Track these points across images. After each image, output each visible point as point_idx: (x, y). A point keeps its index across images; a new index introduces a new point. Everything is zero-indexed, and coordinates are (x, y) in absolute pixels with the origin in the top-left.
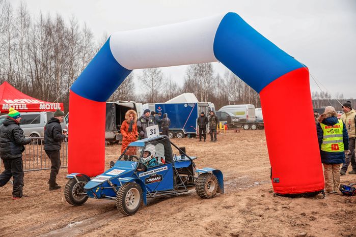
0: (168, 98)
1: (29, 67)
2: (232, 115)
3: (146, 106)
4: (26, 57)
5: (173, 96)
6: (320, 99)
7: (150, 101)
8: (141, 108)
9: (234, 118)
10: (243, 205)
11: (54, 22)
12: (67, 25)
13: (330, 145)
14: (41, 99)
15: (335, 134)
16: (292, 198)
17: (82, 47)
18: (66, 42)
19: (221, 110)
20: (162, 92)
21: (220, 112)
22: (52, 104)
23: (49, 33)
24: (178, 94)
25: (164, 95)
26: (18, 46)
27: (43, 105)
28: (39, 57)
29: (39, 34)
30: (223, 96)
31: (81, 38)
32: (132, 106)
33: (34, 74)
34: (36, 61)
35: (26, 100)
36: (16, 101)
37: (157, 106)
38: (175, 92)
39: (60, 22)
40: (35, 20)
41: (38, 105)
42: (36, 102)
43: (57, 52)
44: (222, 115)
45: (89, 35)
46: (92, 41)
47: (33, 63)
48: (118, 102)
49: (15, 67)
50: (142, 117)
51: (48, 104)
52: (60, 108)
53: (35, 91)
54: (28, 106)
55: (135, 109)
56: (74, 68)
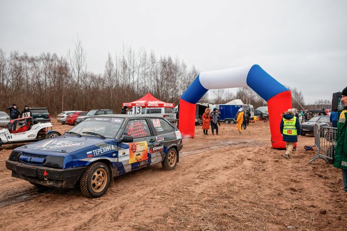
0: (227, 102)
2: (263, 112)
3: (214, 106)
4: (152, 79)
5: (230, 100)
6: (324, 104)
7: (217, 102)
8: (212, 107)
9: (264, 114)
11: (167, 60)
12: (174, 62)
17: (181, 73)
18: (172, 70)
19: (257, 109)
20: (224, 98)
21: (257, 110)
23: (164, 66)
24: (233, 100)
25: (225, 100)
26: (149, 73)
27: (165, 104)
28: (159, 78)
29: (159, 66)
31: (181, 69)
32: (207, 106)
34: (157, 80)
36: (153, 102)
37: (220, 106)
38: (231, 98)
39: (170, 60)
40: (158, 59)
42: (162, 103)
43: (168, 76)
44: (258, 112)
45: (185, 67)
46: (186, 70)
47: (156, 82)
48: (200, 104)
49: (147, 84)
50: (212, 112)
51: (167, 104)
52: (172, 106)
53: (157, 96)
54: (159, 105)
55: (208, 107)
56: (176, 84)
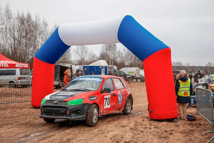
0: (90, 63)
1: (10, 42)
2: (126, 73)
3: (78, 67)
4: (8, 36)
5: (93, 62)
6: (177, 65)
7: (80, 63)
8: (75, 68)
9: (128, 75)
10: (132, 125)
11: (26, 16)
12: (33, 18)
13: (183, 92)
14: (16, 61)
15: (186, 86)
16: (160, 122)
17: (41, 31)
18: (32, 28)
19: (121, 70)
20: (87, 59)
21: (120, 72)
22: (23, 64)
23: (23, 23)
24: (96, 61)
25: (88, 61)
26: (4, 30)
27: (18, 65)
28: (16, 36)
29: (17, 23)
30: (122, 62)
31: (41, 27)
32: (70, 67)
33: (13, 46)
34: (14, 39)
35: (8, 61)
36: (2, 62)
37: (84, 67)
38: (95, 59)
39: (29, 16)
40: (15, 14)
41: (15, 65)
42: (14, 62)
43: (27, 34)
44: (121, 73)
45: (46, 25)
46: (48, 28)
47: (12, 40)
48: (61, 64)
51: (20, 64)
52: (27, 67)
53: (13, 56)
54: (9, 65)
56: (36, 44)
